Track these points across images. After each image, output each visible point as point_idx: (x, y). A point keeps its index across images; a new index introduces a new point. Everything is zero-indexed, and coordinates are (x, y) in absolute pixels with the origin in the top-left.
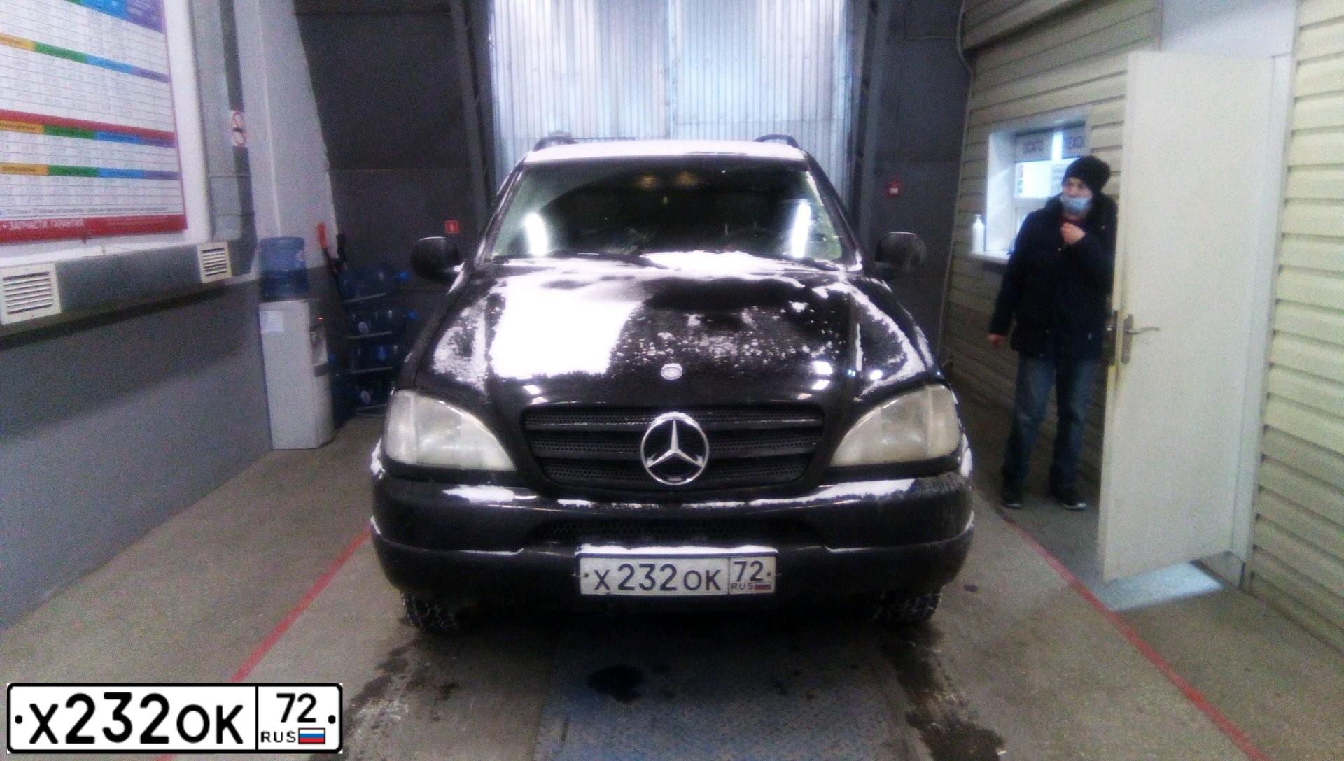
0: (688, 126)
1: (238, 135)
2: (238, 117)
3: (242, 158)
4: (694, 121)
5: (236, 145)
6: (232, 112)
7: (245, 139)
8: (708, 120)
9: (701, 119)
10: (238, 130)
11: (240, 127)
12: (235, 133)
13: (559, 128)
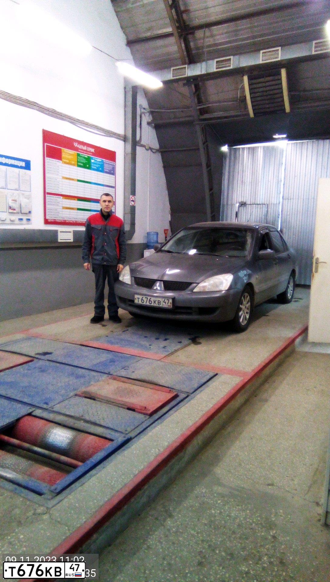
0: (287, 200)
1: (133, 203)
2: (133, 198)
3: (133, 209)
4: (289, 198)
5: (131, 205)
6: (131, 196)
7: (135, 204)
8: (294, 198)
9: (292, 198)
10: (132, 201)
11: (134, 200)
12: (132, 202)
13: (242, 201)
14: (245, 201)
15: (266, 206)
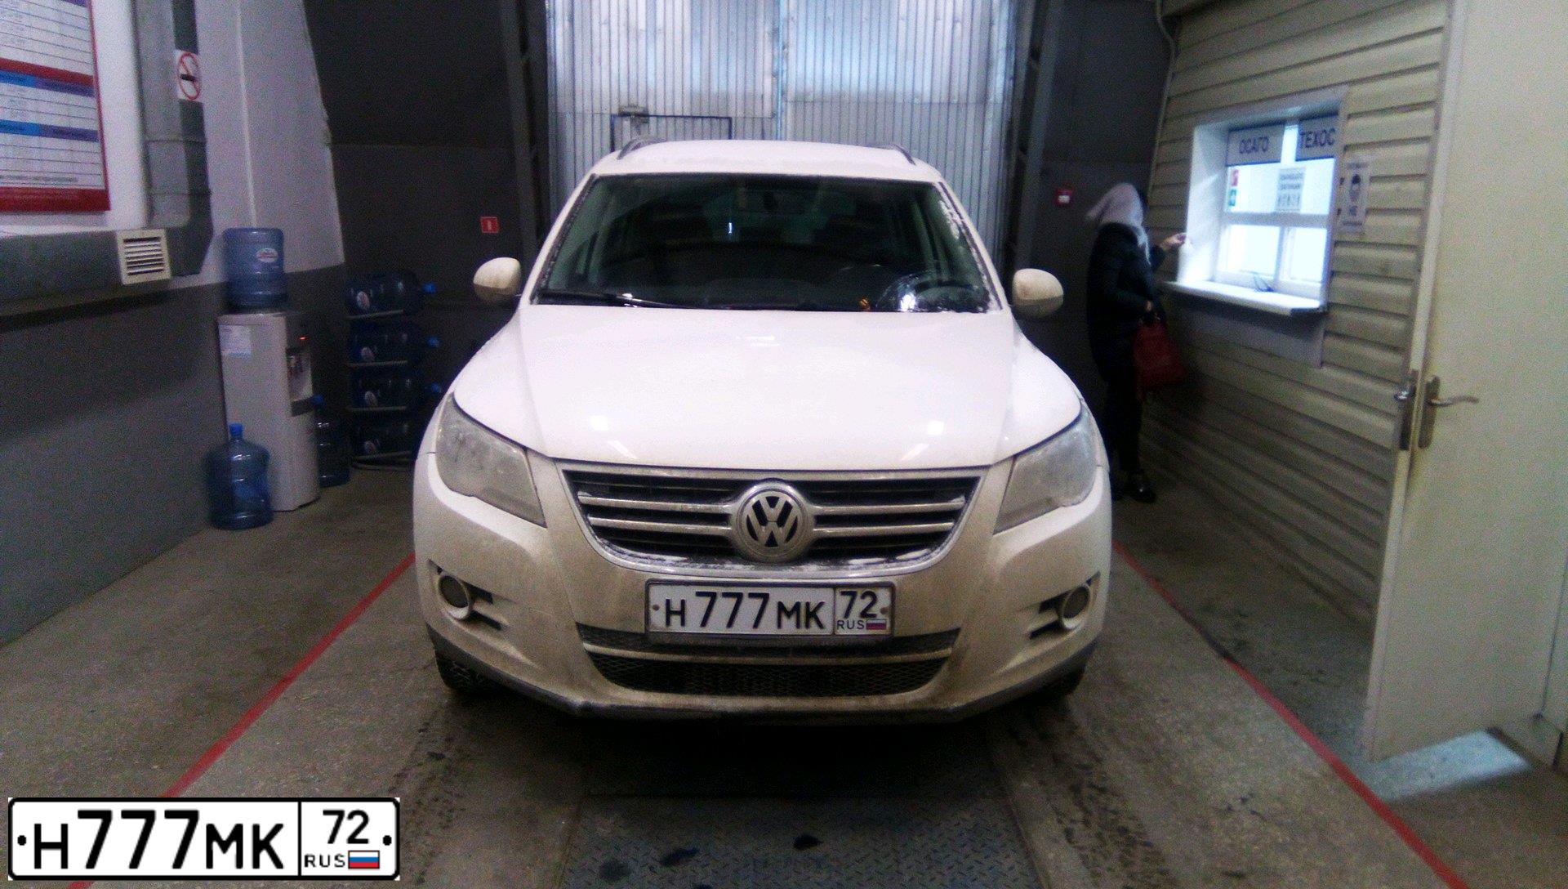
0: (800, 106)
1: (187, 84)
2: (188, 61)
3: (193, 114)
4: (809, 98)
5: (184, 98)
6: (179, 52)
7: (198, 91)
8: (827, 97)
9: (819, 97)
10: (184, 77)
11: (192, 74)
12: (183, 83)
13: (633, 101)
14: (642, 104)
15: (725, 123)
